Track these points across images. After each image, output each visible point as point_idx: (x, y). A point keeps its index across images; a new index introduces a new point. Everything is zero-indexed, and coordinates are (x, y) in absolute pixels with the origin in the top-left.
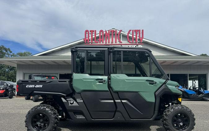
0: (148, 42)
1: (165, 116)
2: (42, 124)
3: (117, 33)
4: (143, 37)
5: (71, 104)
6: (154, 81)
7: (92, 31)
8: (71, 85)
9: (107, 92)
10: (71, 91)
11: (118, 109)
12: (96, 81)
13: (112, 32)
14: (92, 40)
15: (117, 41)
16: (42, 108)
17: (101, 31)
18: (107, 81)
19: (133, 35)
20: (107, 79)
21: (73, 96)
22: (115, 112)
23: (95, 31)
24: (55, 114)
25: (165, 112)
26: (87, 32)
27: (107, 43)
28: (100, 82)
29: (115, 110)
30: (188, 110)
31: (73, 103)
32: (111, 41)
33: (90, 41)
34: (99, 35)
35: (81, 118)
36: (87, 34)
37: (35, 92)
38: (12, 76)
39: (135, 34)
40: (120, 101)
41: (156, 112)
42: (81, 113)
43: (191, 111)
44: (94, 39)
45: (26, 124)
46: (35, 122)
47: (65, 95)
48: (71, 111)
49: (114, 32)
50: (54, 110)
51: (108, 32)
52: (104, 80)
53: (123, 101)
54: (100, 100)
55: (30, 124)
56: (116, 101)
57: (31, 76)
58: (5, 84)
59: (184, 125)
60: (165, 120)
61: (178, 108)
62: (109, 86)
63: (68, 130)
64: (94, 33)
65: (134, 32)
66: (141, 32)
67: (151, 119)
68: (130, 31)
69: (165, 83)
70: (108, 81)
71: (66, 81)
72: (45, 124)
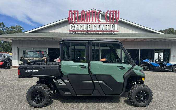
0: (123, 21)
1: (130, 93)
2: (39, 99)
3: (97, 13)
4: (118, 17)
5: (60, 84)
6: (124, 67)
7: (75, 12)
8: (60, 70)
9: (88, 76)
10: (60, 75)
11: (95, 88)
12: (79, 67)
13: (93, 12)
14: (75, 19)
15: (97, 20)
16: (39, 87)
17: (83, 11)
18: (87, 67)
19: (110, 15)
20: (88, 65)
21: (61, 78)
22: (94, 90)
23: (78, 11)
24: (48, 91)
25: (131, 90)
26: (71, 12)
27: (88, 22)
28: (82, 68)
29: (93, 89)
30: (148, 89)
31: (62, 83)
32: (91, 20)
33: (73, 20)
34: (81, 14)
35: (68, 94)
36: (71, 14)
37: (32, 75)
38: (7, 47)
39: (112, 14)
40: (97, 82)
41: (124, 90)
42: (68, 90)
43: (150, 90)
44: (77, 18)
45: (27, 99)
46: (34, 97)
47: (56, 77)
48: (60, 89)
49: (94, 12)
50: (48, 88)
51: (88, 12)
52: (86, 66)
53: (100, 82)
54: (82, 81)
55: (30, 99)
56: (95, 82)
57: (25, 51)
58: (2, 56)
59: (144, 99)
60: (131, 95)
61: (141, 87)
62: (89, 71)
63: (59, 101)
64: (77, 13)
65: (111, 13)
66: (117, 13)
67: (120, 95)
68: (108, 11)
69: (132, 68)
70: (89, 67)
71: (56, 67)
72: (41, 99)
